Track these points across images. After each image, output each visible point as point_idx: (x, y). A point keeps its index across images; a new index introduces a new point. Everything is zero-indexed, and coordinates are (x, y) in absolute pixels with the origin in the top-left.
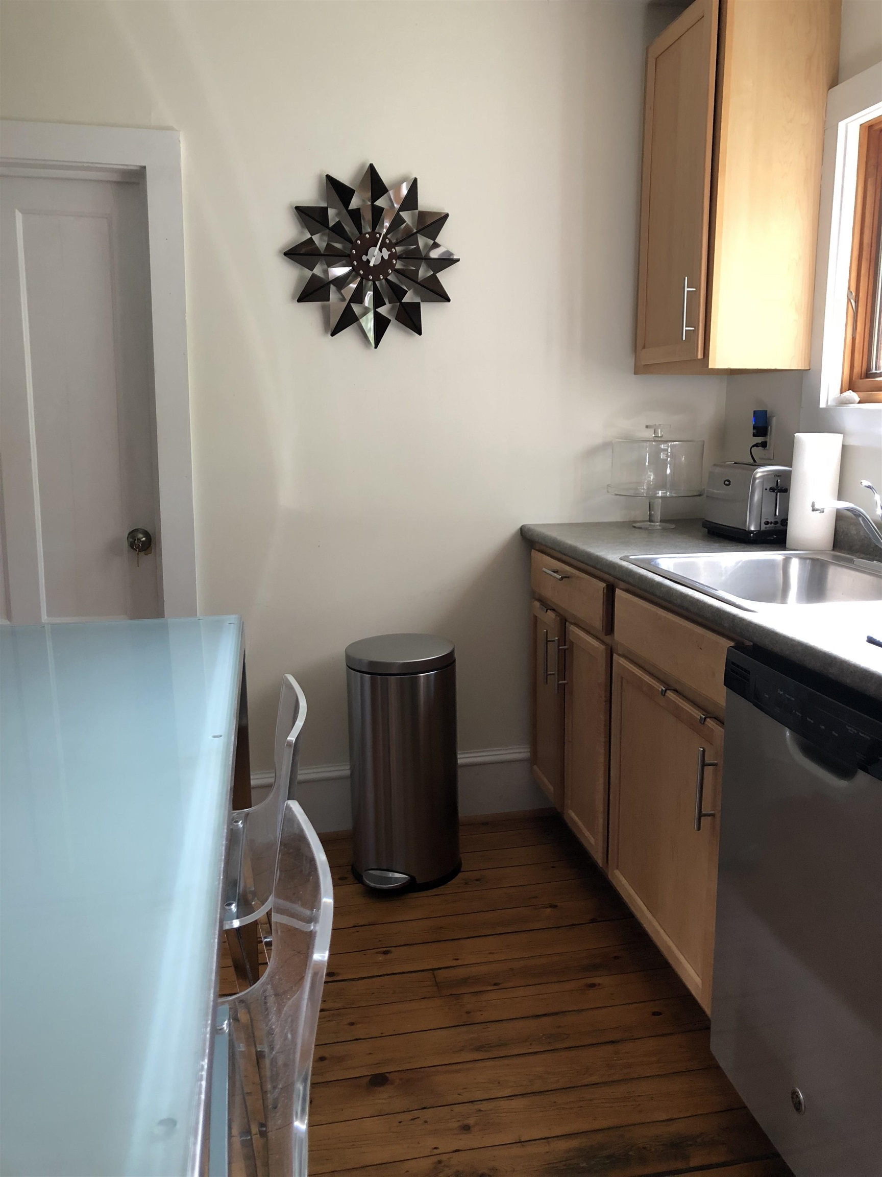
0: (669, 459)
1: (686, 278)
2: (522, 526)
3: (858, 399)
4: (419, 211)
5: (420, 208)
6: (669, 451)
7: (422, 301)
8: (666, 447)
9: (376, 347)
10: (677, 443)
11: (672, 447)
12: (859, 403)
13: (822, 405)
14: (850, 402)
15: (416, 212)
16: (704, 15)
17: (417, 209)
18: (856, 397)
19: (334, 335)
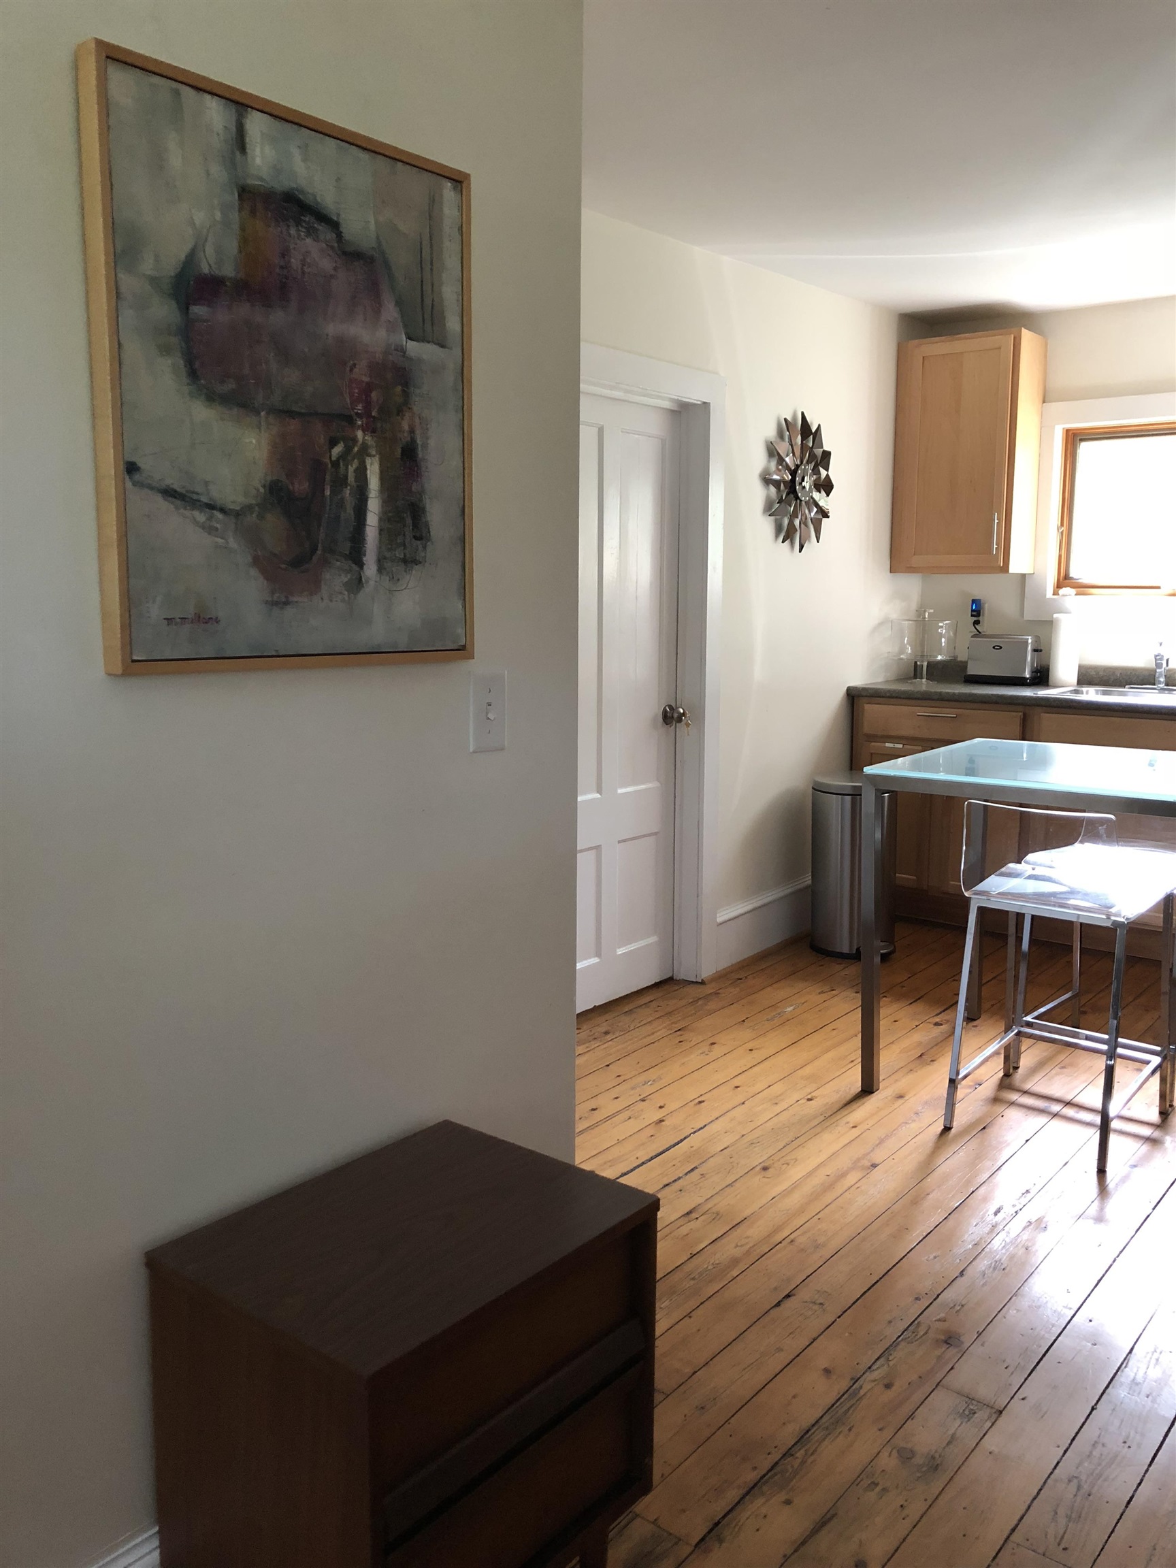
0: (944, 633)
1: (996, 514)
2: (848, 688)
3: (1074, 593)
6: (944, 627)
8: (942, 625)
9: (800, 553)
10: (948, 622)
11: (946, 624)
12: (1075, 595)
13: (1047, 597)
14: (1070, 595)
15: (822, 450)
16: (1000, 348)
17: (822, 448)
18: (1073, 591)
19: (783, 542)
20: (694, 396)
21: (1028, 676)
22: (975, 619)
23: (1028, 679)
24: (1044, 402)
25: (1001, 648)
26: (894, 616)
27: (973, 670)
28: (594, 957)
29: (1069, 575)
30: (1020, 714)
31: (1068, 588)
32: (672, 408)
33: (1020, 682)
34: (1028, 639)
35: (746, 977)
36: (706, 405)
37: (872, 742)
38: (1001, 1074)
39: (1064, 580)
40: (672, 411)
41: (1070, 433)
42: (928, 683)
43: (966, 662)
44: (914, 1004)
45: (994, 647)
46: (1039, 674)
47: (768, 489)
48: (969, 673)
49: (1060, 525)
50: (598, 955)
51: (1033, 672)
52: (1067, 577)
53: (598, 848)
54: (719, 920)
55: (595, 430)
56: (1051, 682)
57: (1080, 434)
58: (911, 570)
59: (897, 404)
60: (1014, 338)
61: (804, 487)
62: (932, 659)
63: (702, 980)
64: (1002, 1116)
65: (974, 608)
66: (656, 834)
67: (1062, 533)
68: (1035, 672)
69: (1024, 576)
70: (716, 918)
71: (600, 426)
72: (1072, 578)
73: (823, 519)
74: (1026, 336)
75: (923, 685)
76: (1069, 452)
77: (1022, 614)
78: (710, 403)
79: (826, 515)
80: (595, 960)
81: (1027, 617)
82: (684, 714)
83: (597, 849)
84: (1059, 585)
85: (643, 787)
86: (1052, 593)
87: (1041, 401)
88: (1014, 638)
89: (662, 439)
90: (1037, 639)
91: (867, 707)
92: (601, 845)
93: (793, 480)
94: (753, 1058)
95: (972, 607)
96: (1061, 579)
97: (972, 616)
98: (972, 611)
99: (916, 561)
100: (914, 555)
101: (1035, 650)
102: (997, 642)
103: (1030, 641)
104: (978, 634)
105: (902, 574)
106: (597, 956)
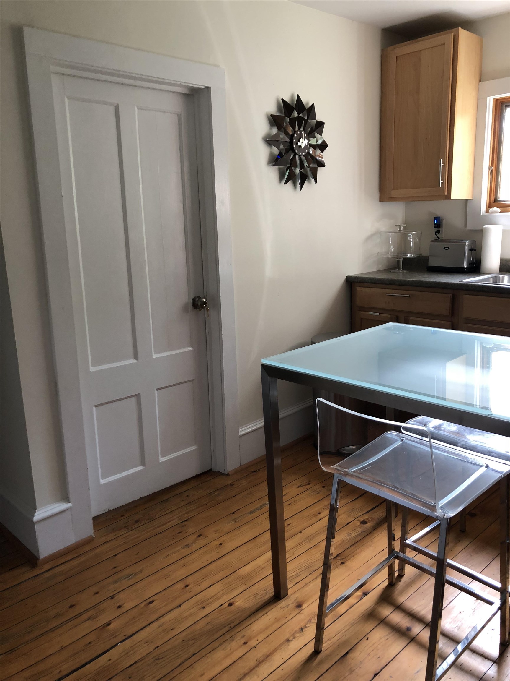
0: (412, 240)
1: (441, 159)
2: (347, 277)
3: (499, 211)
4: (316, 121)
5: (317, 120)
6: (412, 236)
7: (318, 166)
8: (410, 235)
9: (301, 190)
10: (415, 232)
11: (413, 234)
12: (500, 212)
13: (481, 214)
14: (496, 212)
15: (315, 120)
16: (444, 44)
17: (316, 120)
18: (498, 210)
19: (285, 184)
20: (199, 82)
21: (466, 267)
22: (437, 229)
23: (466, 268)
24: (480, 81)
25: (449, 248)
26: (383, 229)
27: (433, 262)
28: (140, 466)
29: (497, 199)
30: (451, 295)
31: (496, 208)
32: (183, 92)
33: (460, 271)
34: (466, 242)
35: (259, 470)
36: (208, 88)
37: (361, 311)
38: (386, 583)
39: (494, 202)
40: (184, 94)
41: (499, 102)
42: (403, 272)
43: (428, 257)
44: (357, 500)
45: (444, 248)
46: (475, 265)
47: (271, 148)
48: (430, 265)
49: (490, 166)
50: (143, 463)
51: (470, 264)
52: (496, 200)
53: (138, 396)
54: (240, 434)
55: (112, 109)
56: (482, 269)
57: (506, 102)
58: (392, 199)
59: (381, 91)
60: (454, 36)
61: (300, 146)
62: (405, 257)
63: (228, 473)
64: (368, 639)
65: (436, 222)
66: (192, 381)
67: (492, 171)
68: (471, 264)
69: (466, 201)
70: (238, 432)
71: (115, 105)
72: (500, 201)
73: (318, 167)
74: (463, 34)
75: (401, 275)
76: (497, 115)
77: (466, 226)
78: (210, 87)
79: (322, 165)
80: (141, 468)
81: (469, 227)
82: (205, 303)
83: (136, 396)
84: (490, 206)
85: (178, 351)
86: (485, 211)
87: (478, 81)
88: (459, 242)
89: (178, 115)
90: (473, 242)
91: (359, 289)
92: (140, 393)
93: (291, 142)
94: (217, 553)
95: (435, 222)
96: (492, 202)
97: (435, 228)
98: (435, 224)
99: (394, 193)
100: (393, 190)
101: (471, 250)
102: (446, 244)
103: (467, 244)
104: (439, 240)
105: (385, 202)
106: (142, 465)
